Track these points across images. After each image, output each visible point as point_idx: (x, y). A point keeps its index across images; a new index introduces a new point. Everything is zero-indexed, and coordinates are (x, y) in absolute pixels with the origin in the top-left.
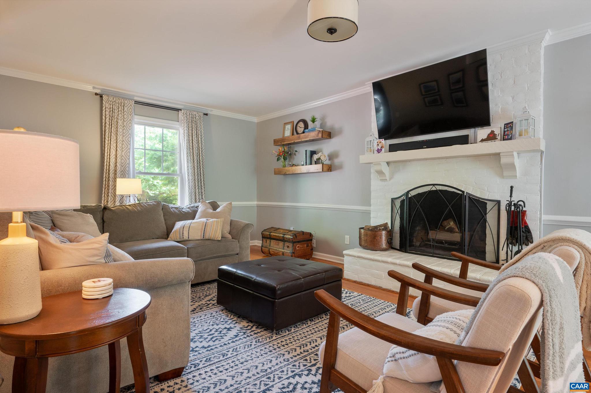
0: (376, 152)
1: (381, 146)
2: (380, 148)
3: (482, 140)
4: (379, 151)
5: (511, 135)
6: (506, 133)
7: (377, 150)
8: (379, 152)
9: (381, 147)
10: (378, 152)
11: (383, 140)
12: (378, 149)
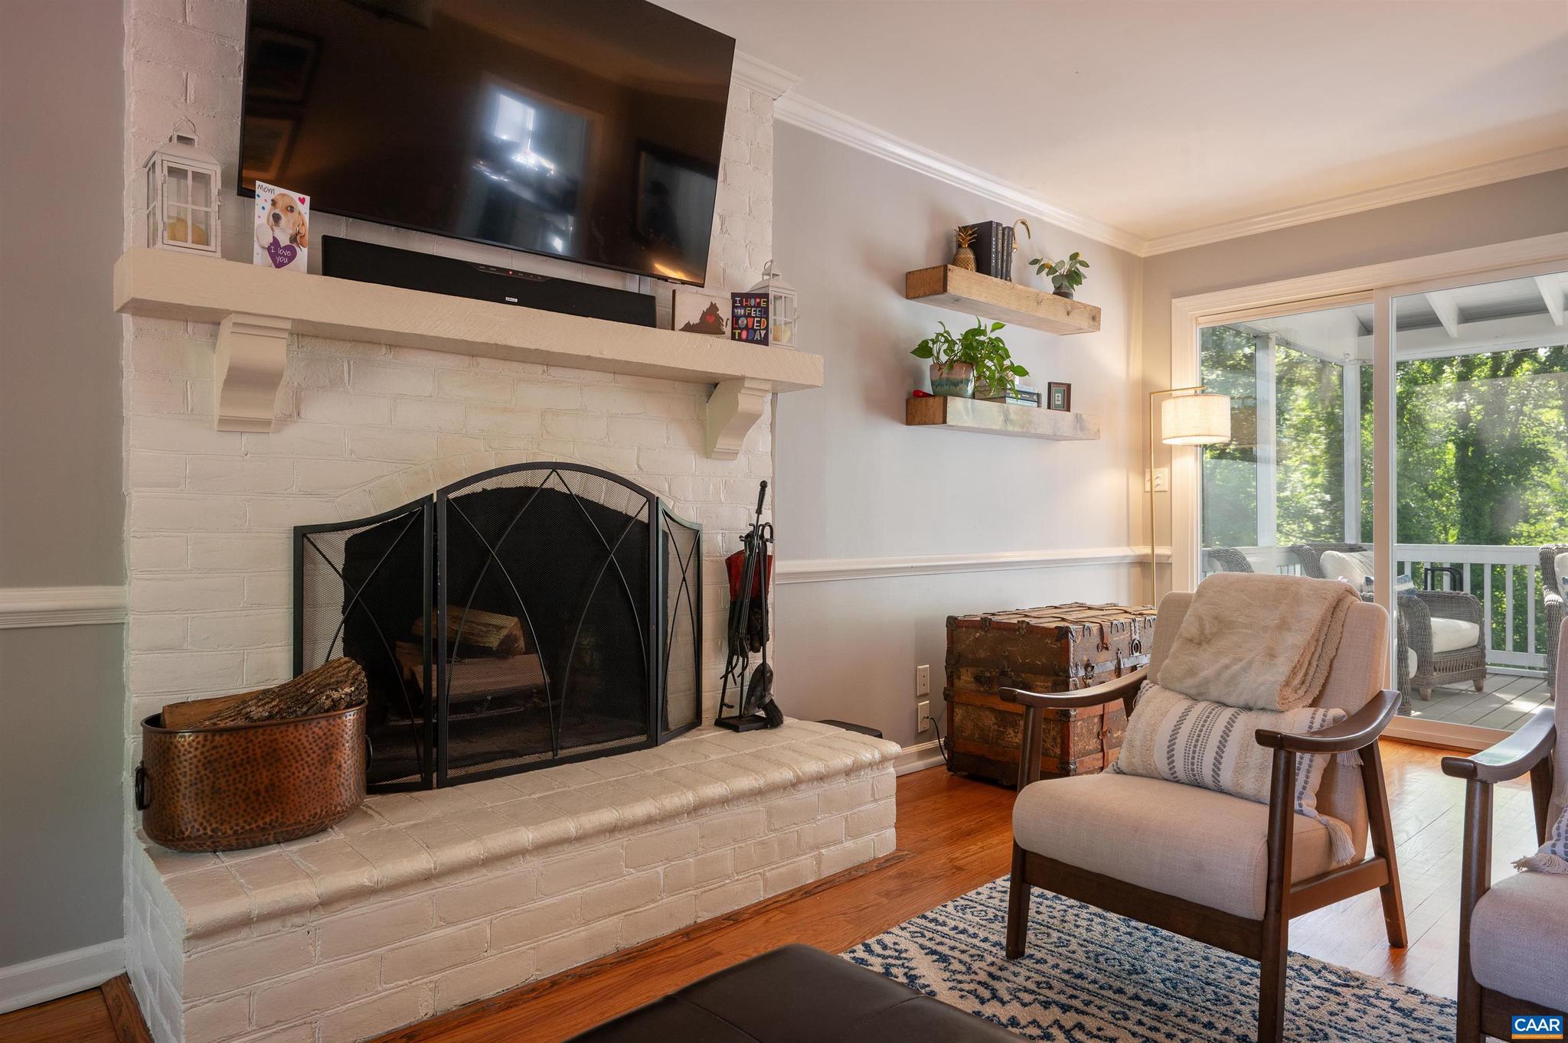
0: (260, 256)
1: (291, 232)
2: (284, 241)
3: (689, 328)
4: (281, 256)
5: (763, 333)
6: (743, 322)
7: (269, 249)
8: (279, 259)
9: (293, 239)
10: (273, 256)
11: (302, 201)
12: (276, 242)
